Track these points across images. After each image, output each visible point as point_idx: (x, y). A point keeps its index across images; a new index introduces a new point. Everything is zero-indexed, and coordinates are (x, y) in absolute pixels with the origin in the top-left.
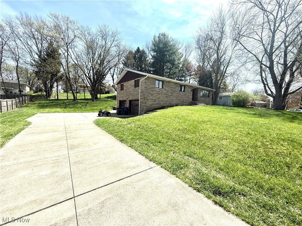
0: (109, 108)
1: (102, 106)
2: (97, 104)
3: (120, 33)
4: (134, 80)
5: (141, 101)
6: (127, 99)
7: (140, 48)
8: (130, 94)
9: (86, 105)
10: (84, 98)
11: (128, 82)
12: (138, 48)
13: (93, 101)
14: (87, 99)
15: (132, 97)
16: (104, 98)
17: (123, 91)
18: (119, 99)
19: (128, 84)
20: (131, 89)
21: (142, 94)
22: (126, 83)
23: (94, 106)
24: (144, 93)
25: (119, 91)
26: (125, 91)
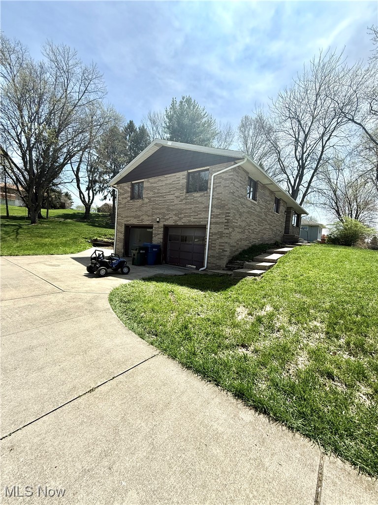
0: (83, 240)
1: (64, 236)
2: (47, 231)
3: (101, 76)
4: (185, 173)
5: (213, 231)
6: (158, 222)
7: (134, 122)
8: (168, 209)
9: (17, 234)
10: (6, 215)
11: (161, 178)
12: (131, 122)
13: (33, 222)
14: (15, 218)
15: (175, 218)
16: (54, 217)
17: (138, 203)
18: (124, 222)
19: (160, 184)
20: (171, 197)
21: (217, 211)
22: (152, 180)
23: (41, 237)
24: (229, 209)
25: (126, 201)
26: (146, 200)
